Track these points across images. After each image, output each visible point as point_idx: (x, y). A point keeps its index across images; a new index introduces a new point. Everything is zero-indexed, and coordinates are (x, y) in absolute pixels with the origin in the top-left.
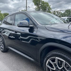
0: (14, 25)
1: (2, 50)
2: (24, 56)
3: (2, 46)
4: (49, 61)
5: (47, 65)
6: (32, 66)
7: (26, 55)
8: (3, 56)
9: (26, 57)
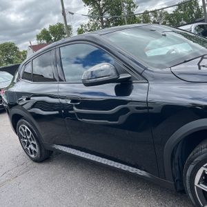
0: (61, 80)
1: (33, 156)
2: (105, 163)
3: (31, 146)
4: (204, 171)
5: (199, 184)
6: (138, 189)
7: (116, 163)
8: (42, 173)
9: (113, 167)
